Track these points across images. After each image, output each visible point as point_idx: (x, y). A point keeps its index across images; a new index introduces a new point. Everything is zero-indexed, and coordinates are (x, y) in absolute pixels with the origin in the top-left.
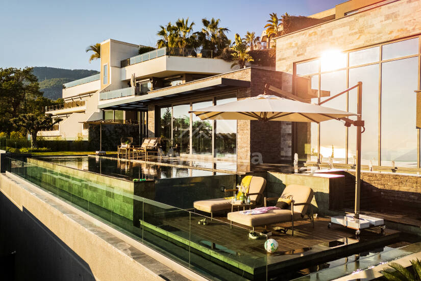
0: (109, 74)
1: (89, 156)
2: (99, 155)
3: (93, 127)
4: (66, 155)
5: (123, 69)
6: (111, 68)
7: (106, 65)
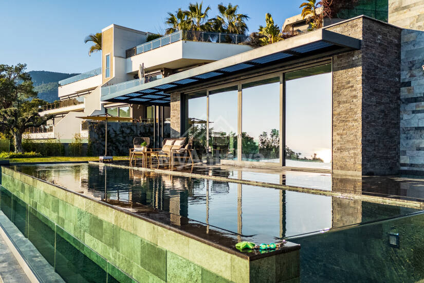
0: (112, 65)
1: (90, 163)
2: (104, 162)
3: (94, 126)
4: (59, 161)
5: (128, 59)
6: (114, 58)
7: (109, 55)
